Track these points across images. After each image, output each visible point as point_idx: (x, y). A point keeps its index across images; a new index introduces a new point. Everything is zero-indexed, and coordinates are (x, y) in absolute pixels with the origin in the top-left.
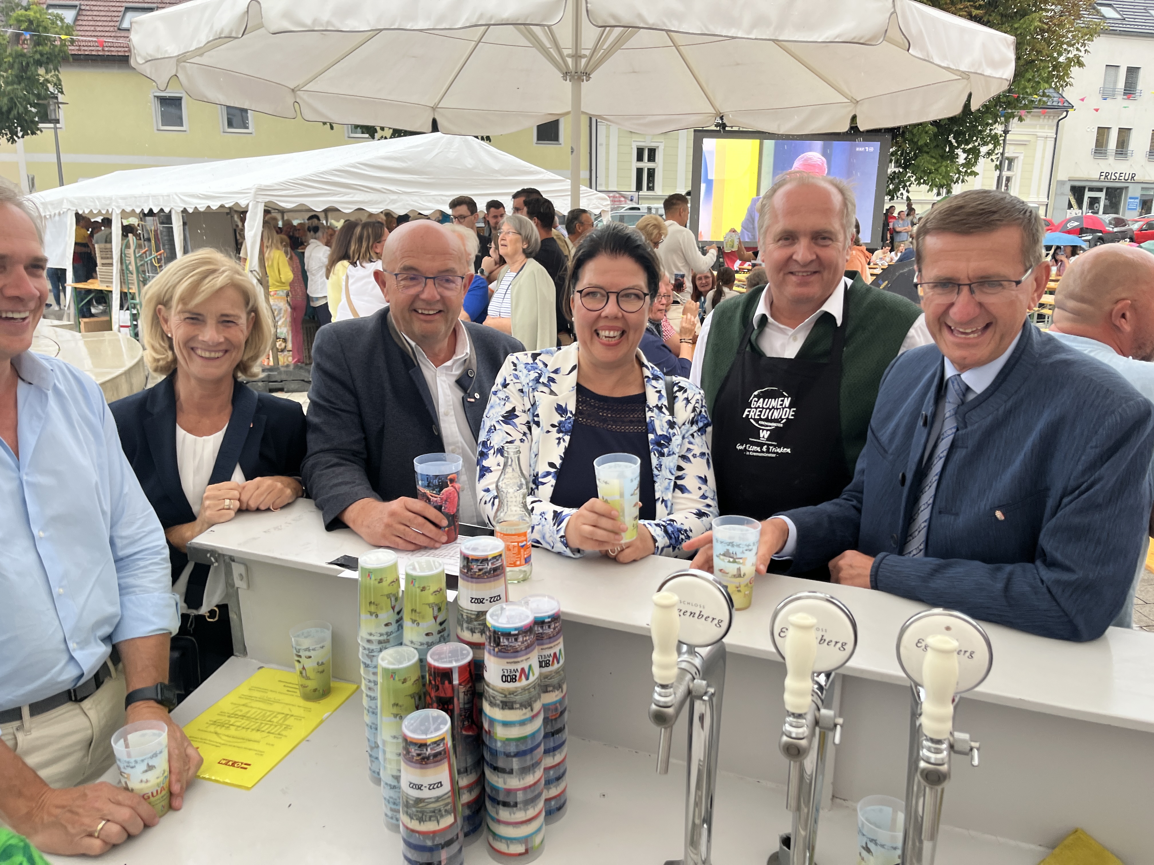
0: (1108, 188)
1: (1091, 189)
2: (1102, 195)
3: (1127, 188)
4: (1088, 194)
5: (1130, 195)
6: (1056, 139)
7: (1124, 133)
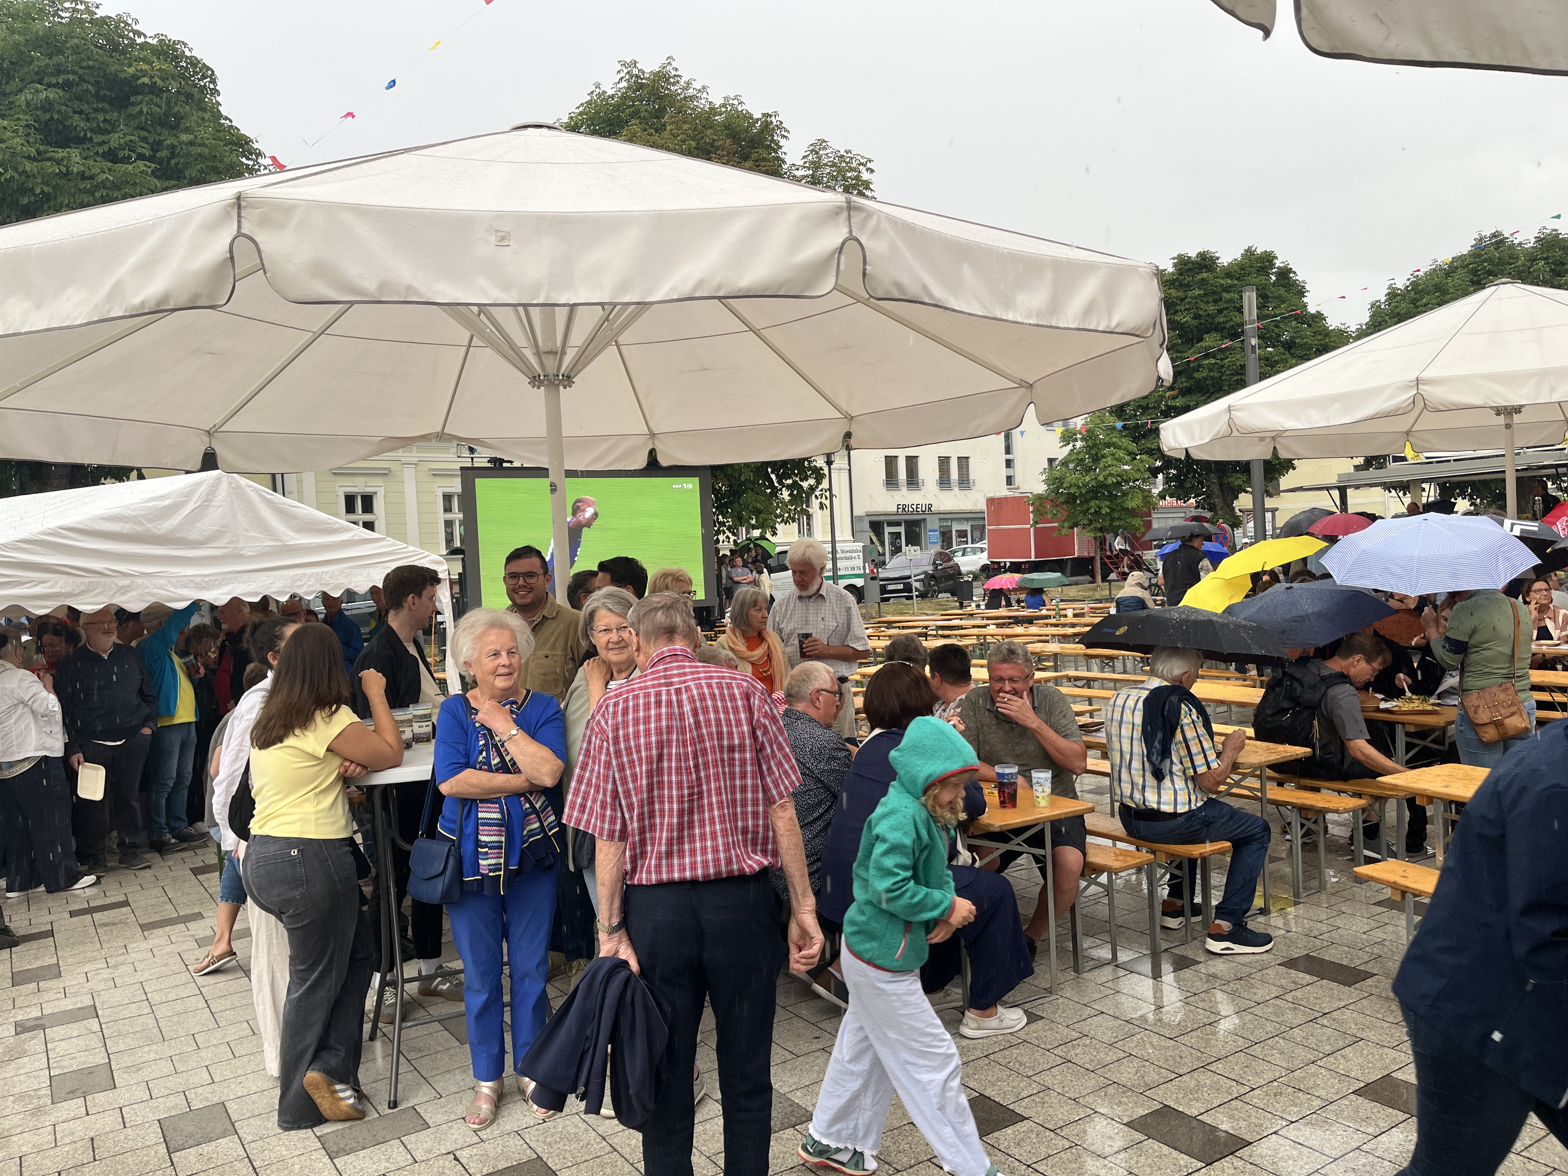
0: (906, 522)
1: (891, 524)
2: (901, 529)
3: (925, 520)
4: (888, 530)
5: (929, 527)
6: (850, 470)
7: (912, 461)
